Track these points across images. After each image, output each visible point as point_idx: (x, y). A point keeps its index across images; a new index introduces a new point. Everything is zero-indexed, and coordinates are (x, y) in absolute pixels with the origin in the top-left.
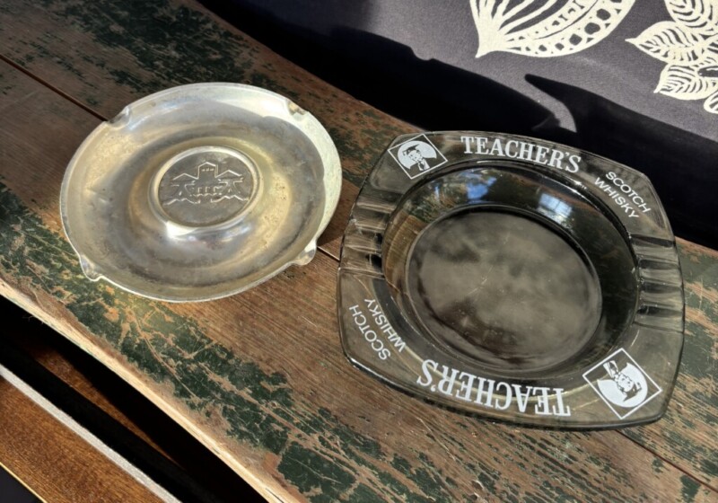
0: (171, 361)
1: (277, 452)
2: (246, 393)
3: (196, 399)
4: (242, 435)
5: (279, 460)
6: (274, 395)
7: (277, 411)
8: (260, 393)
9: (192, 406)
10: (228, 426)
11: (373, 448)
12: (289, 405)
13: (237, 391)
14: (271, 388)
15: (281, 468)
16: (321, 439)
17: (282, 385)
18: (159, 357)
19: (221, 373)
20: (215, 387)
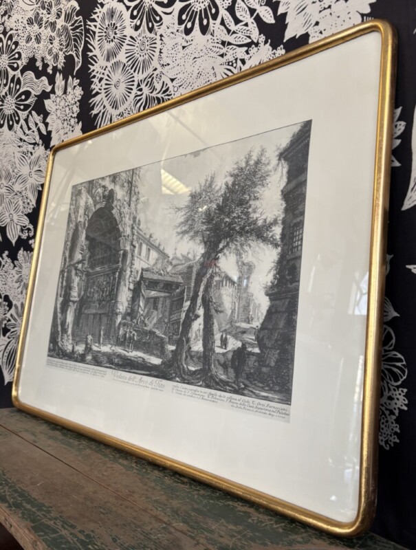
0: (12, 500)
1: (33, 523)
2: (33, 510)
3: (13, 508)
4: (24, 518)
5: (33, 525)
6: (45, 511)
7: (43, 515)
8: (40, 509)
9: (10, 510)
10: (20, 515)
11: (73, 527)
12: (48, 513)
13: (31, 508)
14: (45, 509)
15: (33, 527)
16: (54, 523)
17: (50, 509)
18: (8, 498)
19: (29, 504)
20: (23, 507)
